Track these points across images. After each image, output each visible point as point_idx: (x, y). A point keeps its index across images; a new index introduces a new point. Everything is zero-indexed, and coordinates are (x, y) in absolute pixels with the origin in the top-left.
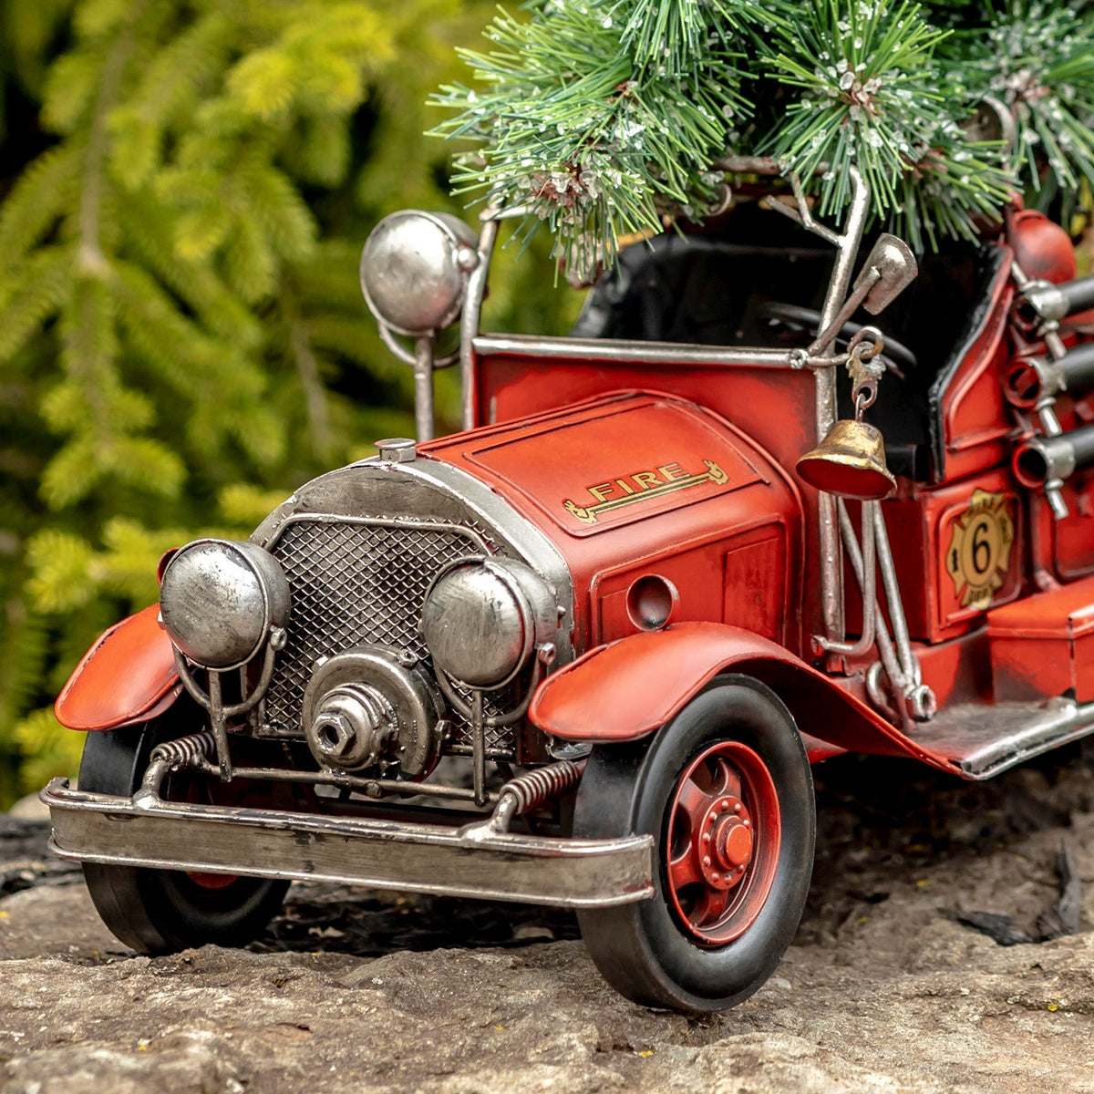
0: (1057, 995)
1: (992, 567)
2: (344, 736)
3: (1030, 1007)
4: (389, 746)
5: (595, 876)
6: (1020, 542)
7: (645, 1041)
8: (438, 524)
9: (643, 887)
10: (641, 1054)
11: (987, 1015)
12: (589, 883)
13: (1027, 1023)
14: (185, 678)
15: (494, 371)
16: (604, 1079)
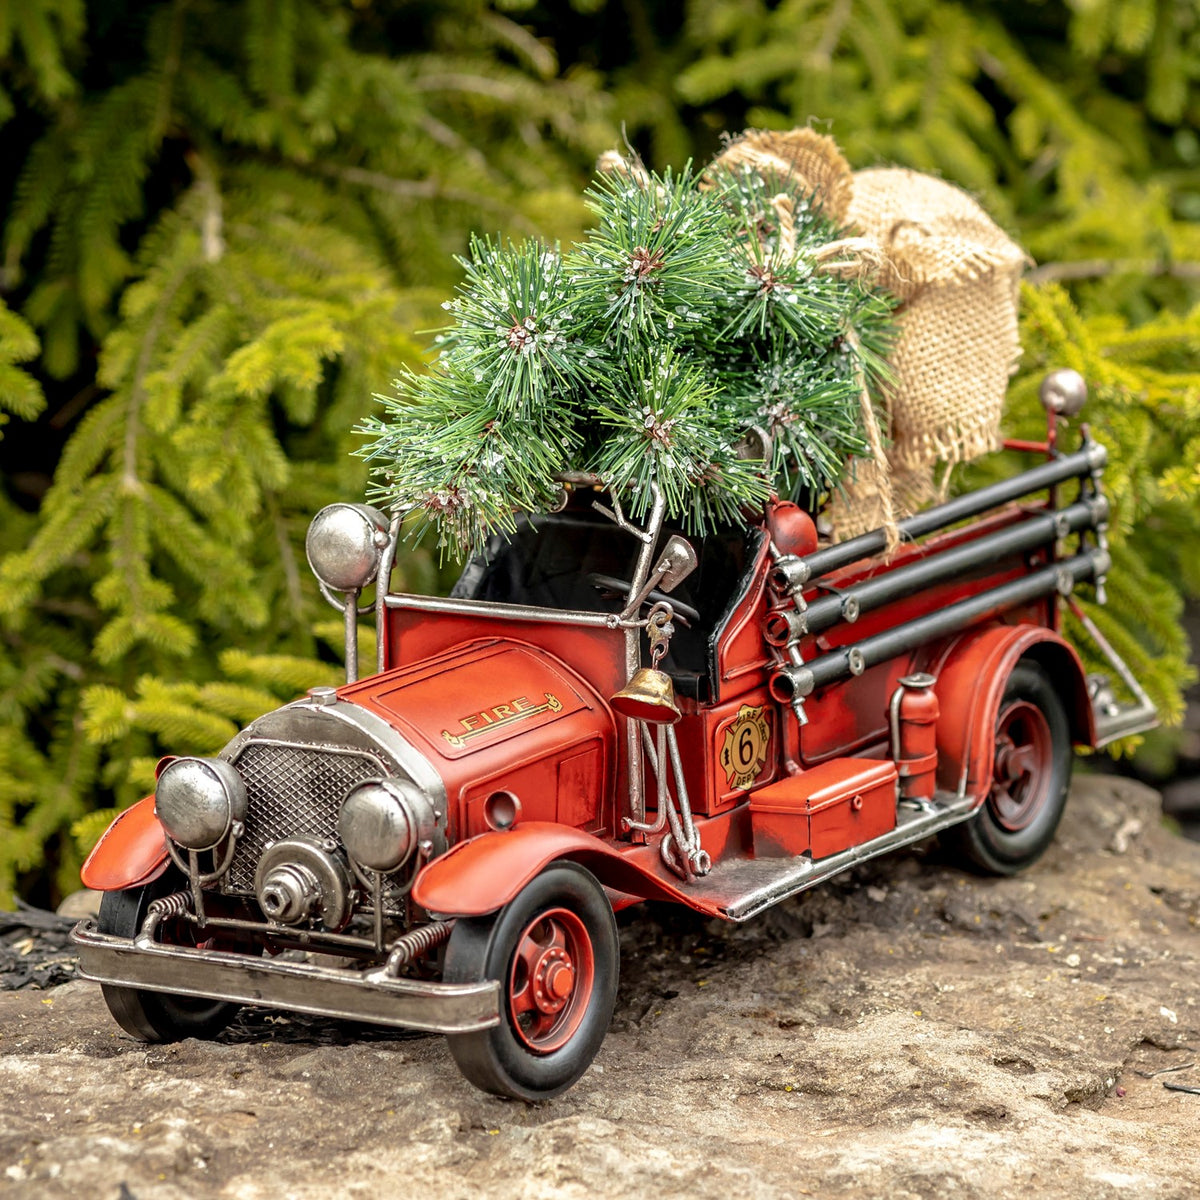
0: (792, 1080)
1: (754, 759)
2: (283, 902)
3: (773, 1088)
4: (316, 908)
5: (458, 1011)
6: (775, 740)
7: (494, 1122)
8: (350, 751)
9: (492, 1018)
10: (491, 1133)
11: (741, 1094)
12: (453, 1016)
13: (770, 1100)
14: (173, 853)
15: (399, 619)
16: (463, 1154)
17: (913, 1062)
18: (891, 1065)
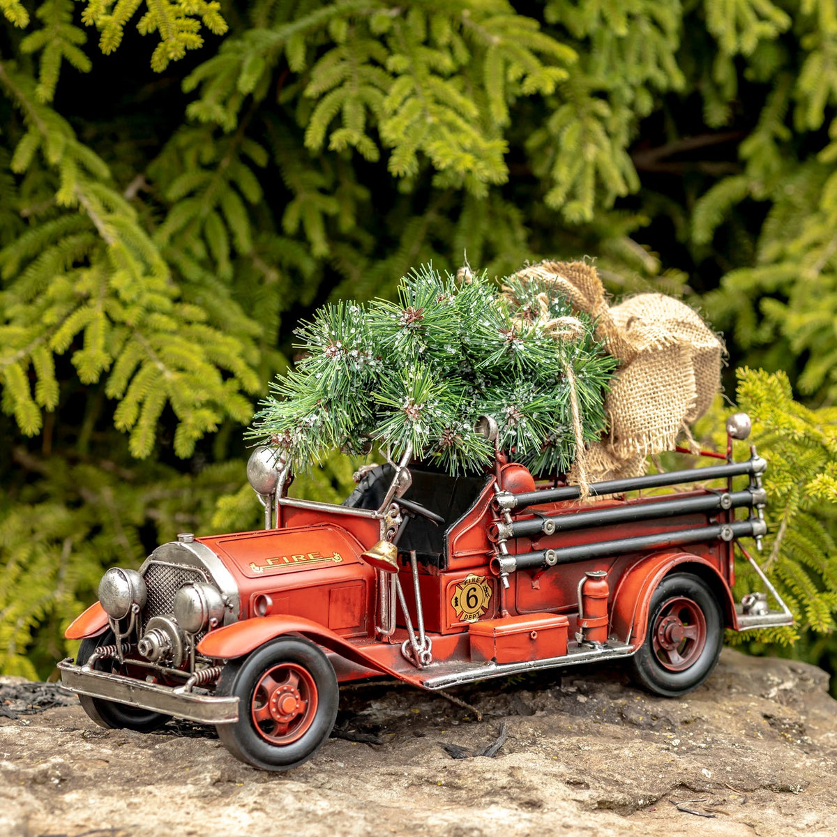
0: (442, 779)
1: (478, 606)
2: (148, 649)
3: (431, 783)
4: (168, 655)
5: (212, 711)
6: (495, 597)
7: (242, 780)
8: (193, 568)
9: (234, 718)
10: (238, 785)
11: (412, 784)
12: (210, 714)
13: (426, 789)
14: (110, 622)
15: (287, 512)
16: (211, 792)
17: (510, 775)
18: (497, 776)
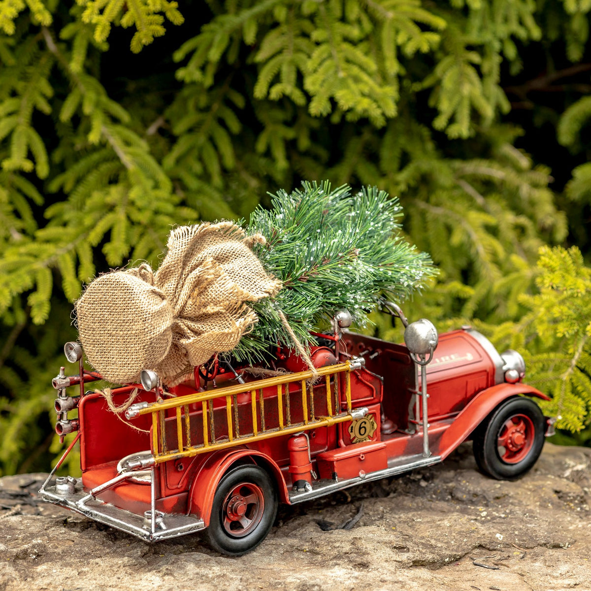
0: (307, 547)
3: (299, 550)
7: (164, 552)
10: (161, 556)
11: (286, 551)
13: (296, 555)
16: (139, 562)
17: (353, 544)
